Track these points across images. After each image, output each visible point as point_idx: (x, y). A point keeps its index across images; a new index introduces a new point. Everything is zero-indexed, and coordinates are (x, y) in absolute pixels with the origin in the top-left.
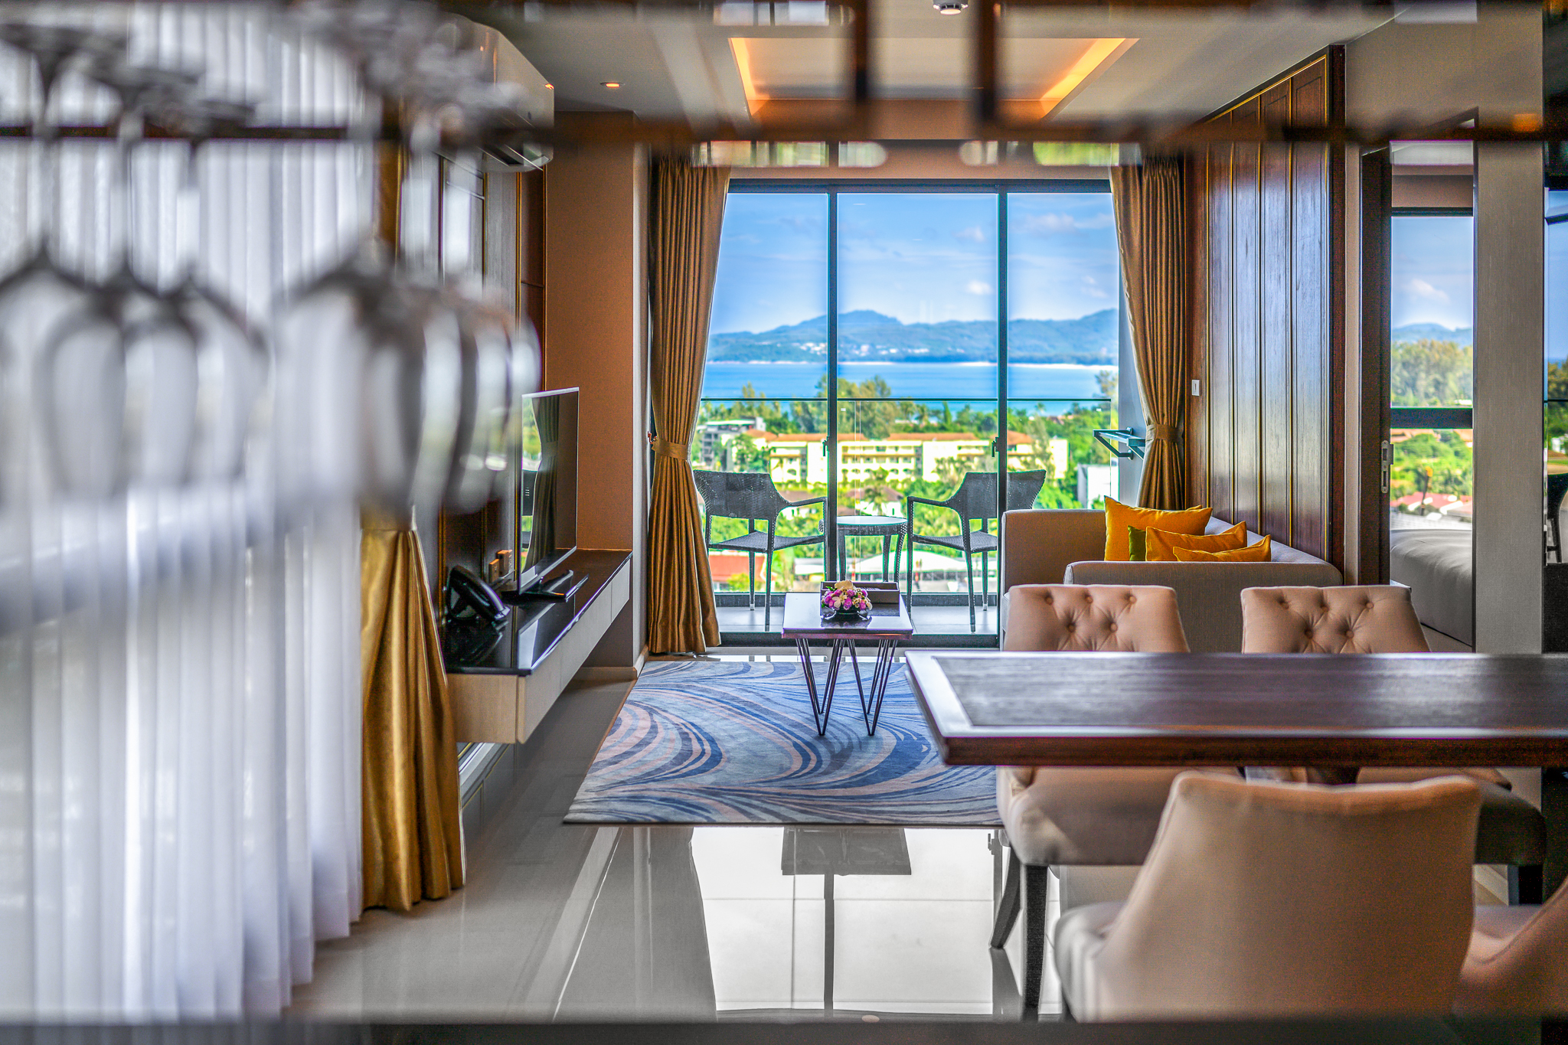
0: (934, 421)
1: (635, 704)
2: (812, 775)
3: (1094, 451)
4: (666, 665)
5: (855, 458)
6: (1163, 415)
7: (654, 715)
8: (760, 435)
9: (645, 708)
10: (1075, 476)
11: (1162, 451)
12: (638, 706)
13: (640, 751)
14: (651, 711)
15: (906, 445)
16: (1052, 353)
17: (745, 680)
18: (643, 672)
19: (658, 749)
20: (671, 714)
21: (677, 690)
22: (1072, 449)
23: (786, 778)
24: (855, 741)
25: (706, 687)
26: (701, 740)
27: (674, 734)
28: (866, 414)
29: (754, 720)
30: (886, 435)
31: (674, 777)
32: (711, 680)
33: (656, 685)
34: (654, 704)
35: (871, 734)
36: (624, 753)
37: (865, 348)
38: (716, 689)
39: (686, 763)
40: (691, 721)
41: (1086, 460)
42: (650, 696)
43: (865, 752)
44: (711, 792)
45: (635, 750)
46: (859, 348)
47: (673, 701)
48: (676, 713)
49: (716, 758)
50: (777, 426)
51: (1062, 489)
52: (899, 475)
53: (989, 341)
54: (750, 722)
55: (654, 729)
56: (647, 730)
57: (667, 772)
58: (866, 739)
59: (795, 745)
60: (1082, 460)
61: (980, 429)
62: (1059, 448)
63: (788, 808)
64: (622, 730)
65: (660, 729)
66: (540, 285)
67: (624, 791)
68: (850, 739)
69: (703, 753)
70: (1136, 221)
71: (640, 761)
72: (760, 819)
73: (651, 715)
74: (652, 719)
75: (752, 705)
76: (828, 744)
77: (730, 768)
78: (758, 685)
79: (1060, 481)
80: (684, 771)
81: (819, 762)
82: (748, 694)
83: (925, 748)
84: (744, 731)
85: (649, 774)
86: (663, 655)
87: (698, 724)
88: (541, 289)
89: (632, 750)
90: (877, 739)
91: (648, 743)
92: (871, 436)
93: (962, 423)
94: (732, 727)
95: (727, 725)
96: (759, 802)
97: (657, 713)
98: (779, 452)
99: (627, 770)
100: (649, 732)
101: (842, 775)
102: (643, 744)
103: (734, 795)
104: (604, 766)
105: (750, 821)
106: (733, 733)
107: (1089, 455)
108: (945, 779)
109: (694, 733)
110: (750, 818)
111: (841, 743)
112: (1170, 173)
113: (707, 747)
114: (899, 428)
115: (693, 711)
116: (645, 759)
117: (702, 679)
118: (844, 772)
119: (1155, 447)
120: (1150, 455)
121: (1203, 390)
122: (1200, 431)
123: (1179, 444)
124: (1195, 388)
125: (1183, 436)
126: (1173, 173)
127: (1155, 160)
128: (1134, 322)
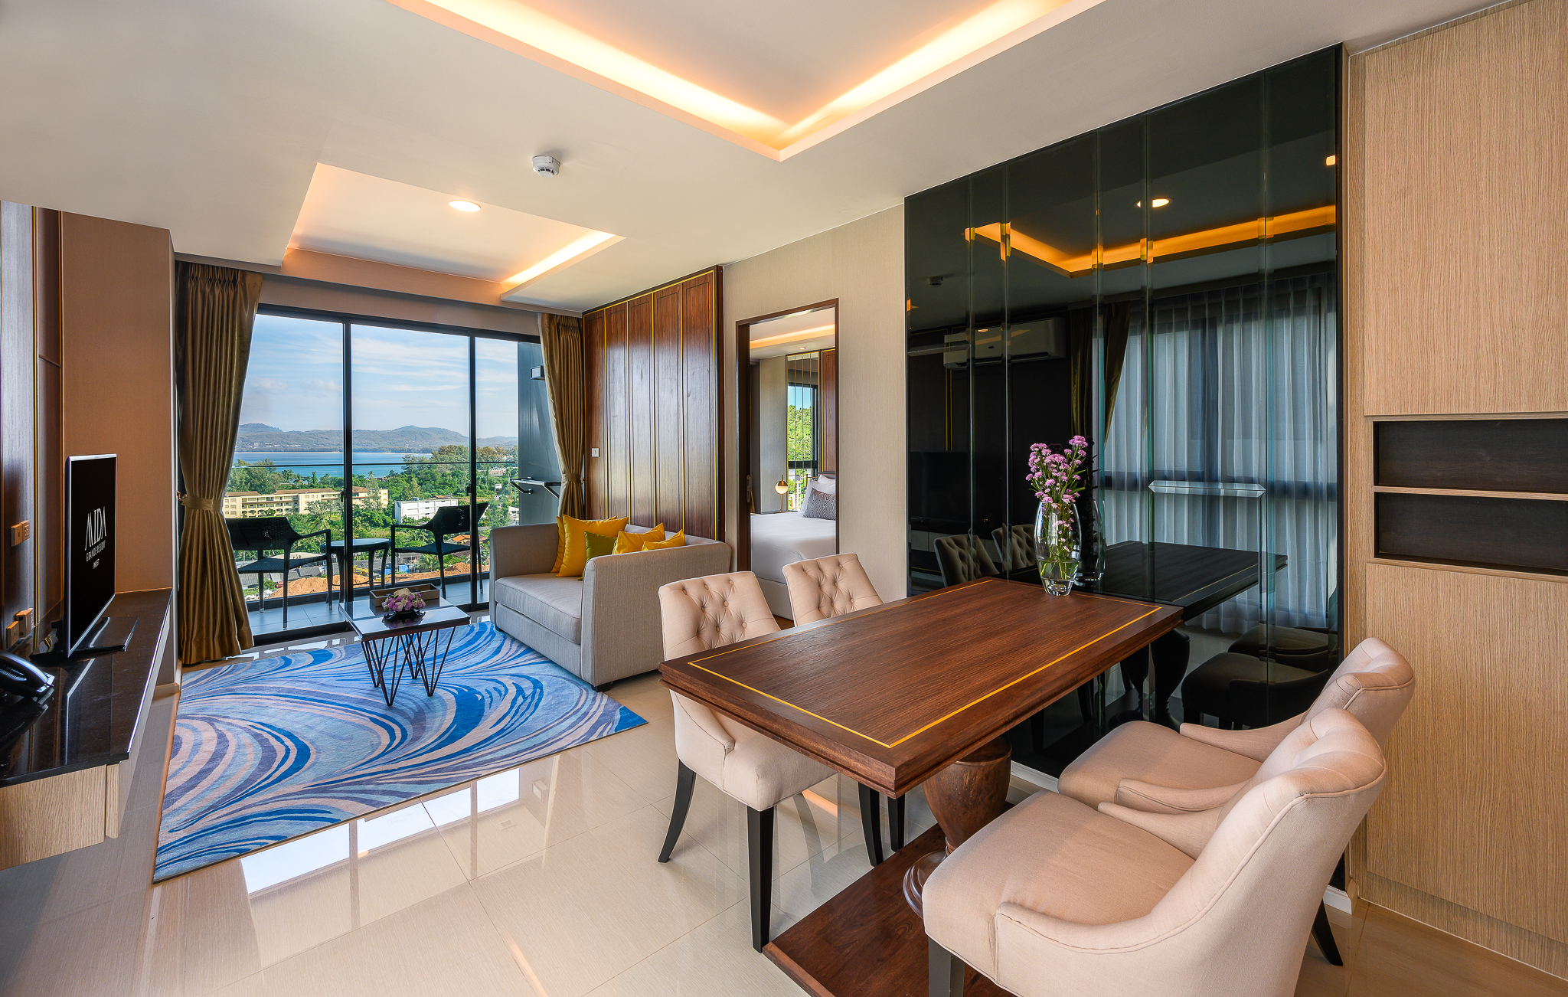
0: (306, 483)
1: (189, 718)
2: (404, 744)
3: (404, 494)
4: (206, 673)
5: (252, 505)
6: (572, 468)
7: (216, 724)
9: (202, 719)
10: (394, 507)
11: (572, 489)
12: (193, 718)
13: (216, 766)
14: (210, 720)
15: (287, 496)
16: (377, 447)
17: (292, 672)
18: (183, 684)
19: (237, 758)
20: (234, 719)
21: (229, 694)
22: (390, 494)
23: (383, 754)
24: (421, 704)
25: (258, 685)
26: (279, 738)
27: (246, 738)
28: (259, 480)
29: (321, 706)
30: (274, 491)
31: (269, 785)
32: (260, 678)
33: (203, 694)
34: (210, 713)
35: (430, 694)
36: (199, 773)
37: (256, 444)
38: (268, 685)
39: (275, 766)
40: (259, 721)
41: (399, 499)
42: (204, 706)
43: (435, 711)
44: (319, 789)
45: (211, 766)
46: (252, 444)
47: (229, 705)
48: (238, 717)
49: (304, 753)
51: (386, 514)
53: (340, 440)
54: (317, 709)
55: (222, 738)
56: (215, 741)
57: (259, 781)
58: (428, 700)
59: (372, 720)
60: (396, 499)
61: (335, 486)
62: (384, 494)
63: (403, 783)
64: (185, 748)
65: (229, 735)
66: (57, 364)
67: (218, 818)
68: (415, 703)
69: (288, 750)
70: (555, 357)
71: (222, 777)
72: (384, 803)
73: (212, 725)
74: (215, 728)
75: (310, 693)
76: (402, 713)
77: (323, 758)
78: (306, 674)
79: (384, 509)
80: (278, 774)
81: (404, 731)
82: (301, 684)
83: (480, 697)
84: (318, 719)
85: (239, 788)
86: (198, 664)
87: (267, 722)
88: (59, 368)
89: (207, 767)
90: (437, 698)
91: (222, 755)
92: (262, 492)
93: (324, 483)
94: (303, 718)
95: (297, 717)
96: (372, 786)
97: (219, 721)
99: (212, 790)
100: (219, 743)
101: (430, 738)
102: (216, 757)
103: (343, 785)
104: (182, 794)
105: (375, 809)
106: (309, 723)
107: (400, 496)
108: (512, 719)
109: (268, 732)
110: (374, 806)
111: (410, 708)
112: (575, 337)
113: (288, 742)
114: (282, 487)
115: (256, 711)
116: (227, 773)
117: (248, 680)
118: (430, 733)
119: (568, 485)
120: (565, 489)
121: (602, 454)
122: (599, 475)
123: (581, 484)
124: (595, 452)
125: (584, 480)
126: (576, 335)
127: (567, 327)
128: (556, 416)
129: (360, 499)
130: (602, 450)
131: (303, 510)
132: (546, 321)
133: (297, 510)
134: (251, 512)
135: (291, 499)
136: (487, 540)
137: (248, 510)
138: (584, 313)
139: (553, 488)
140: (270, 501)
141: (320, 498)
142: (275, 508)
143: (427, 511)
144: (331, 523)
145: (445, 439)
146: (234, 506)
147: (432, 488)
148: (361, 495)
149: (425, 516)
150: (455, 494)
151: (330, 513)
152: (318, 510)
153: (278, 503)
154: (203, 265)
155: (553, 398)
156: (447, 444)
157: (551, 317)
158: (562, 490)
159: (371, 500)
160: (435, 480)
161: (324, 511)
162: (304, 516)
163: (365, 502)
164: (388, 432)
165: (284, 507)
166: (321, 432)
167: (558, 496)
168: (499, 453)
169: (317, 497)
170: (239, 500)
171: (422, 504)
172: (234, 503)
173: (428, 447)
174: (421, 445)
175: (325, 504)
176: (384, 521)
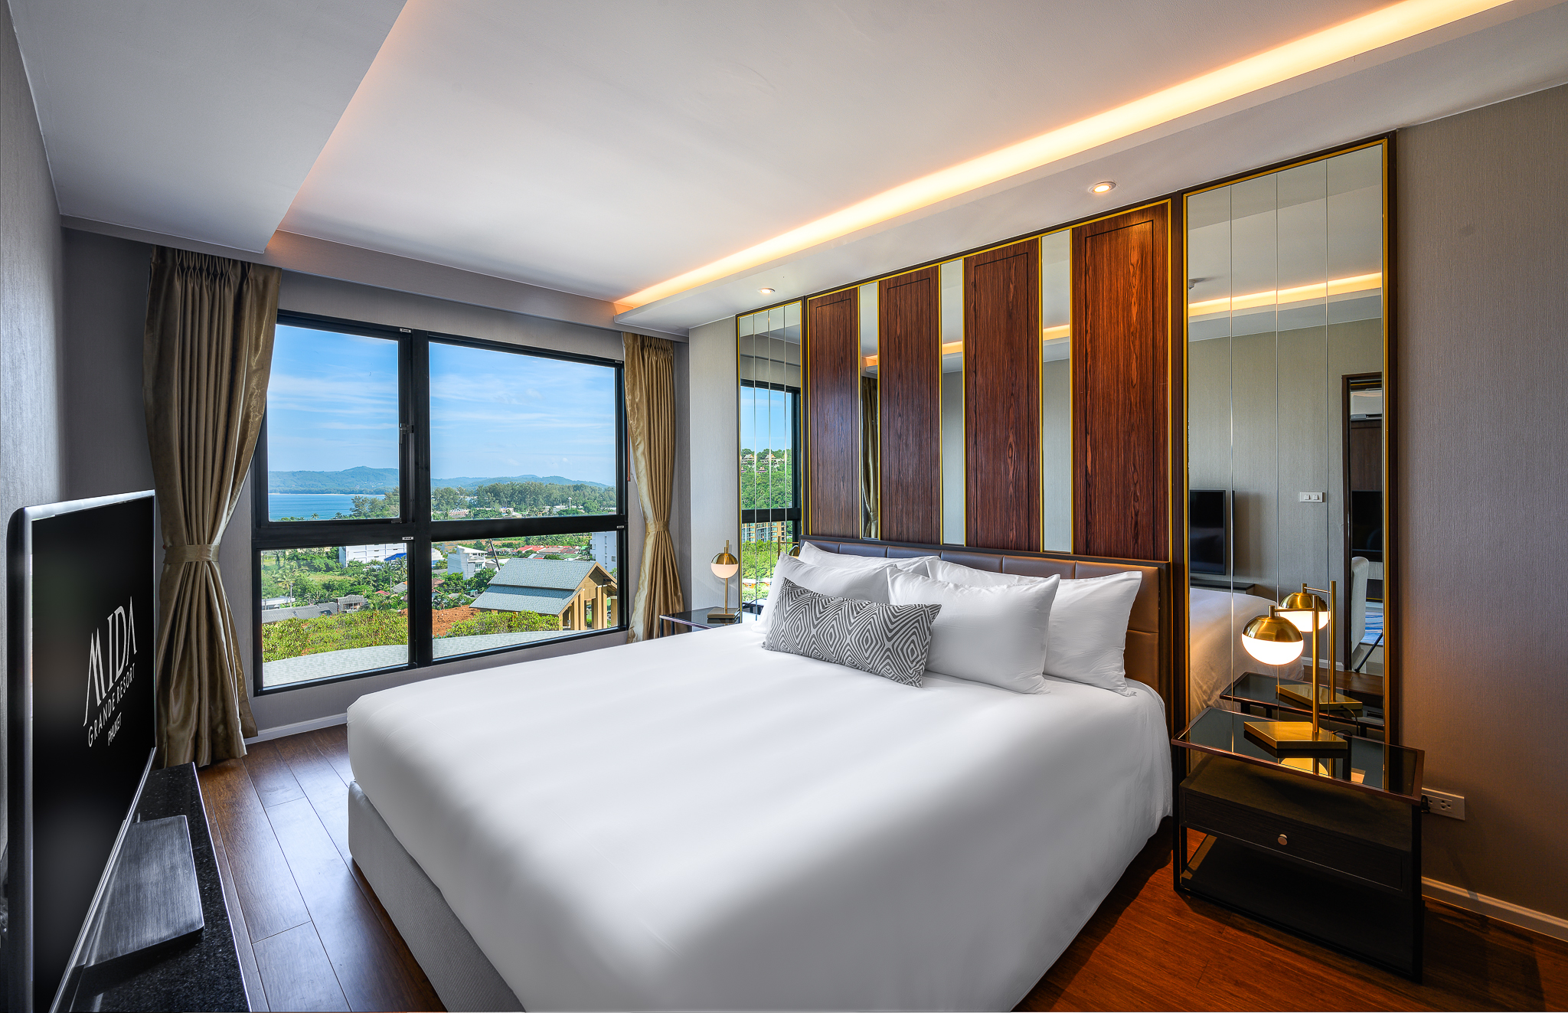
136: (443, 583)
143: (376, 554)
149: (374, 559)
164: (337, 473)
168: (461, 494)
176: (327, 565)
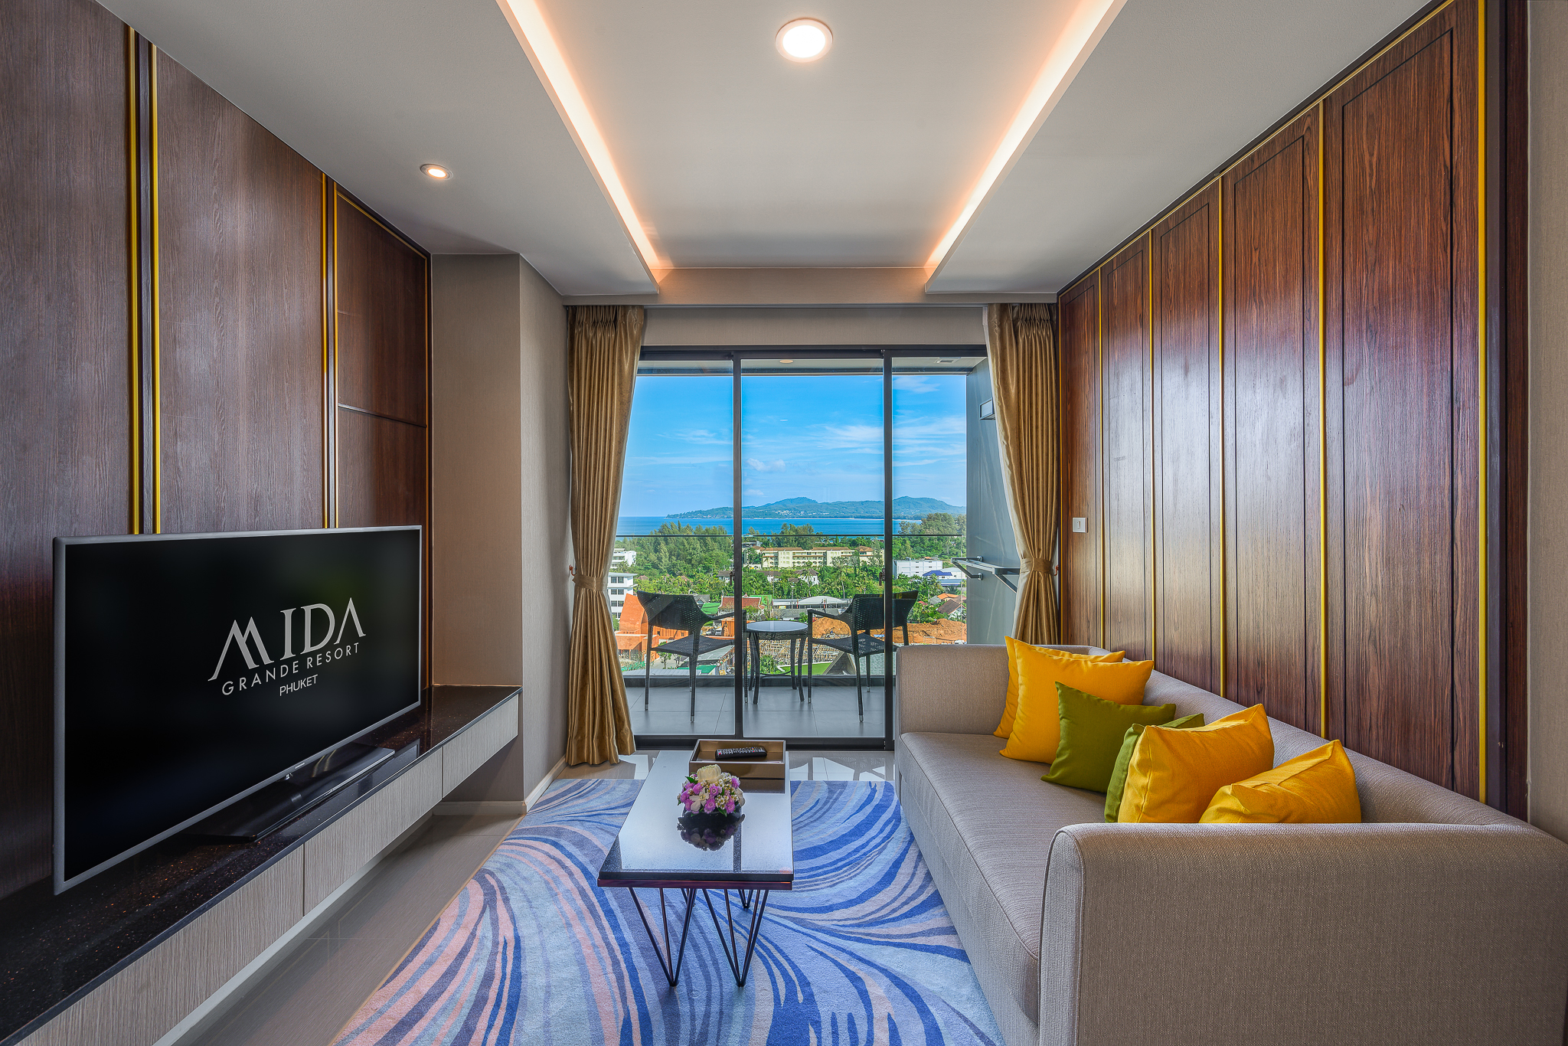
0: (831, 543)
1: (482, 880)
6: (1039, 550)
7: (486, 914)
8: (758, 548)
11: (1038, 582)
15: (819, 552)
20: (509, 908)
24: (715, 1008)
26: (500, 1004)
30: (811, 548)
32: (598, 819)
33: (536, 830)
48: (515, 906)
50: (766, 545)
52: (817, 563)
55: (458, 961)
56: (447, 965)
58: (731, 999)
61: (850, 546)
66: (420, 425)
70: (1012, 377)
73: (483, 912)
83: (813, 1040)
90: (747, 999)
91: (419, 1018)
93: (843, 543)
94: (563, 954)
95: (560, 948)
97: (493, 907)
98: (766, 555)
100: (446, 973)
107: (897, 556)
109: (504, 977)
112: (1044, 334)
114: (816, 546)
117: (588, 817)
119: (1031, 577)
120: (1026, 584)
121: (1092, 527)
122: (1087, 565)
123: (1053, 575)
124: (1079, 525)
125: (1059, 568)
126: (1046, 333)
127: (1030, 322)
128: (1010, 467)
129: (867, 556)
130: (1092, 521)
131: (829, 564)
132: (995, 316)
133: (826, 563)
134: (798, 562)
135: (822, 555)
137: (796, 561)
138: (1059, 294)
139: (1007, 577)
140: (809, 556)
141: (840, 555)
142: (812, 561)
144: (848, 575)
145: (933, 507)
146: (788, 558)
147: (921, 550)
148: (869, 554)
150: (940, 556)
151: (847, 567)
152: (838, 564)
153: (814, 557)
154: (588, 306)
155: (1006, 438)
156: (933, 512)
157: (1004, 308)
158: (1021, 581)
159: (875, 558)
160: (924, 543)
161: (843, 565)
162: (830, 567)
163: (870, 559)
165: (817, 561)
166: (842, 503)
167: (1015, 589)
169: (838, 554)
170: (791, 553)
171: (913, 563)
172: (788, 556)
173: (919, 514)
174: (914, 512)
175: (842, 559)
